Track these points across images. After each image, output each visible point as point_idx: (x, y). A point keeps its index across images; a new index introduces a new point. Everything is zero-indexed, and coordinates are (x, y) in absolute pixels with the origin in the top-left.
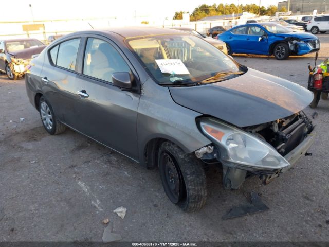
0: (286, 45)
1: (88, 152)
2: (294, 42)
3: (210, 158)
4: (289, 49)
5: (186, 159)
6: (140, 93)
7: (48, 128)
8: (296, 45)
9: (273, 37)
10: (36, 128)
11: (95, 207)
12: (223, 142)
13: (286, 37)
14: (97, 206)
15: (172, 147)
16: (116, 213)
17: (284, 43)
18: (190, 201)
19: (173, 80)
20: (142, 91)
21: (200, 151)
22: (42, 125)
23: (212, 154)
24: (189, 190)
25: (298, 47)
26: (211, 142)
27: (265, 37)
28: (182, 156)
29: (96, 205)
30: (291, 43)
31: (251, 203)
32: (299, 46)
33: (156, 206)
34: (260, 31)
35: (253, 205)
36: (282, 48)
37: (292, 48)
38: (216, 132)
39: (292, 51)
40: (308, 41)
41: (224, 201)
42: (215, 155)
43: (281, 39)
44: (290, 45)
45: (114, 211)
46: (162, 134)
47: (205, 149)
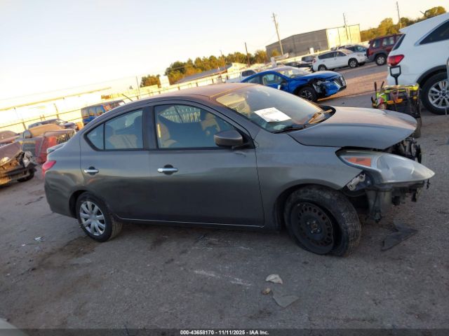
0: (311, 89)
1: (174, 243)
2: (319, 83)
3: (364, 186)
4: (316, 92)
5: (333, 198)
6: (254, 147)
7: (96, 234)
8: (321, 86)
9: (293, 82)
10: (71, 241)
11: (240, 285)
12: (374, 167)
13: (309, 80)
14: (242, 283)
15: (310, 192)
16: (270, 282)
17: (308, 86)
18: (350, 239)
19: (279, 127)
20: (255, 144)
21: (352, 183)
22: (83, 234)
23: (365, 182)
24: (346, 228)
25: (324, 87)
26: (361, 171)
27: (284, 84)
28: (328, 196)
29: (238, 283)
30: (316, 85)
31: (397, 231)
32: (326, 87)
33: (305, 263)
34: (275, 77)
35: (399, 233)
36: (308, 92)
37: (318, 91)
38: (363, 160)
39: (319, 94)
40: (333, 80)
41: (371, 238)
42: (368, 182)
43: (304, 83)
44: (315, 87)
45: (267, 280)
46: (299, 180)
47: (358, 179)
